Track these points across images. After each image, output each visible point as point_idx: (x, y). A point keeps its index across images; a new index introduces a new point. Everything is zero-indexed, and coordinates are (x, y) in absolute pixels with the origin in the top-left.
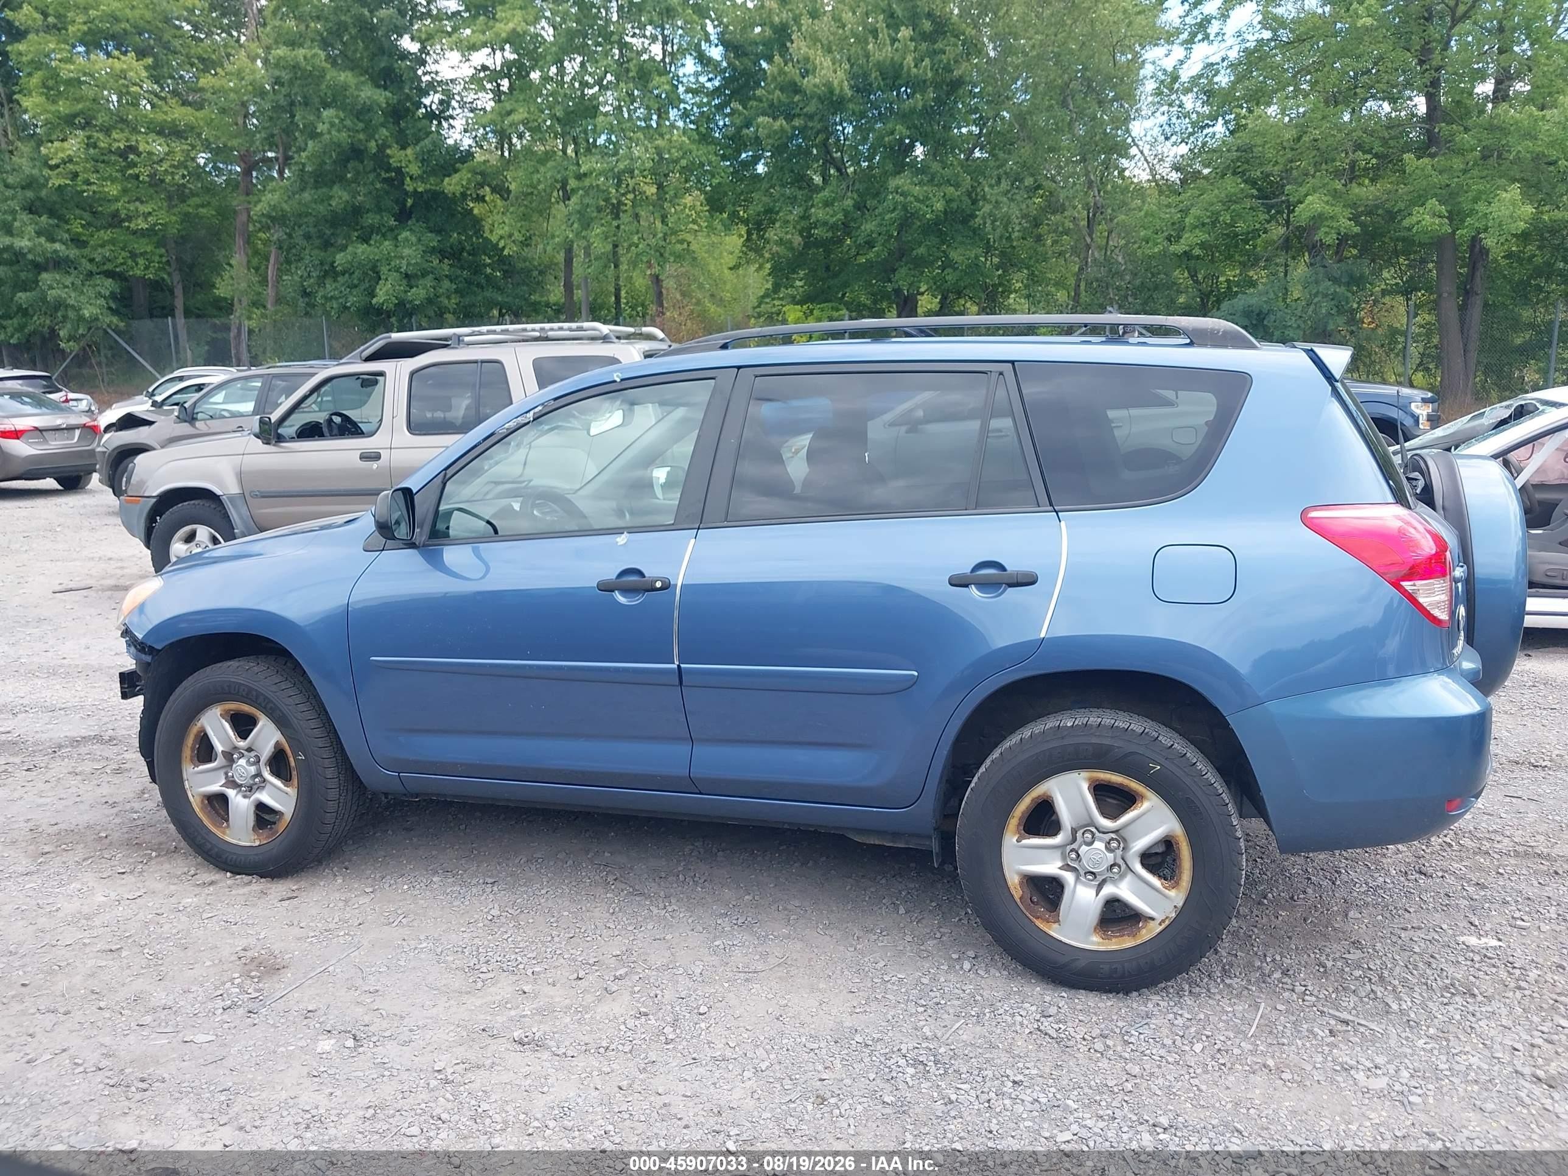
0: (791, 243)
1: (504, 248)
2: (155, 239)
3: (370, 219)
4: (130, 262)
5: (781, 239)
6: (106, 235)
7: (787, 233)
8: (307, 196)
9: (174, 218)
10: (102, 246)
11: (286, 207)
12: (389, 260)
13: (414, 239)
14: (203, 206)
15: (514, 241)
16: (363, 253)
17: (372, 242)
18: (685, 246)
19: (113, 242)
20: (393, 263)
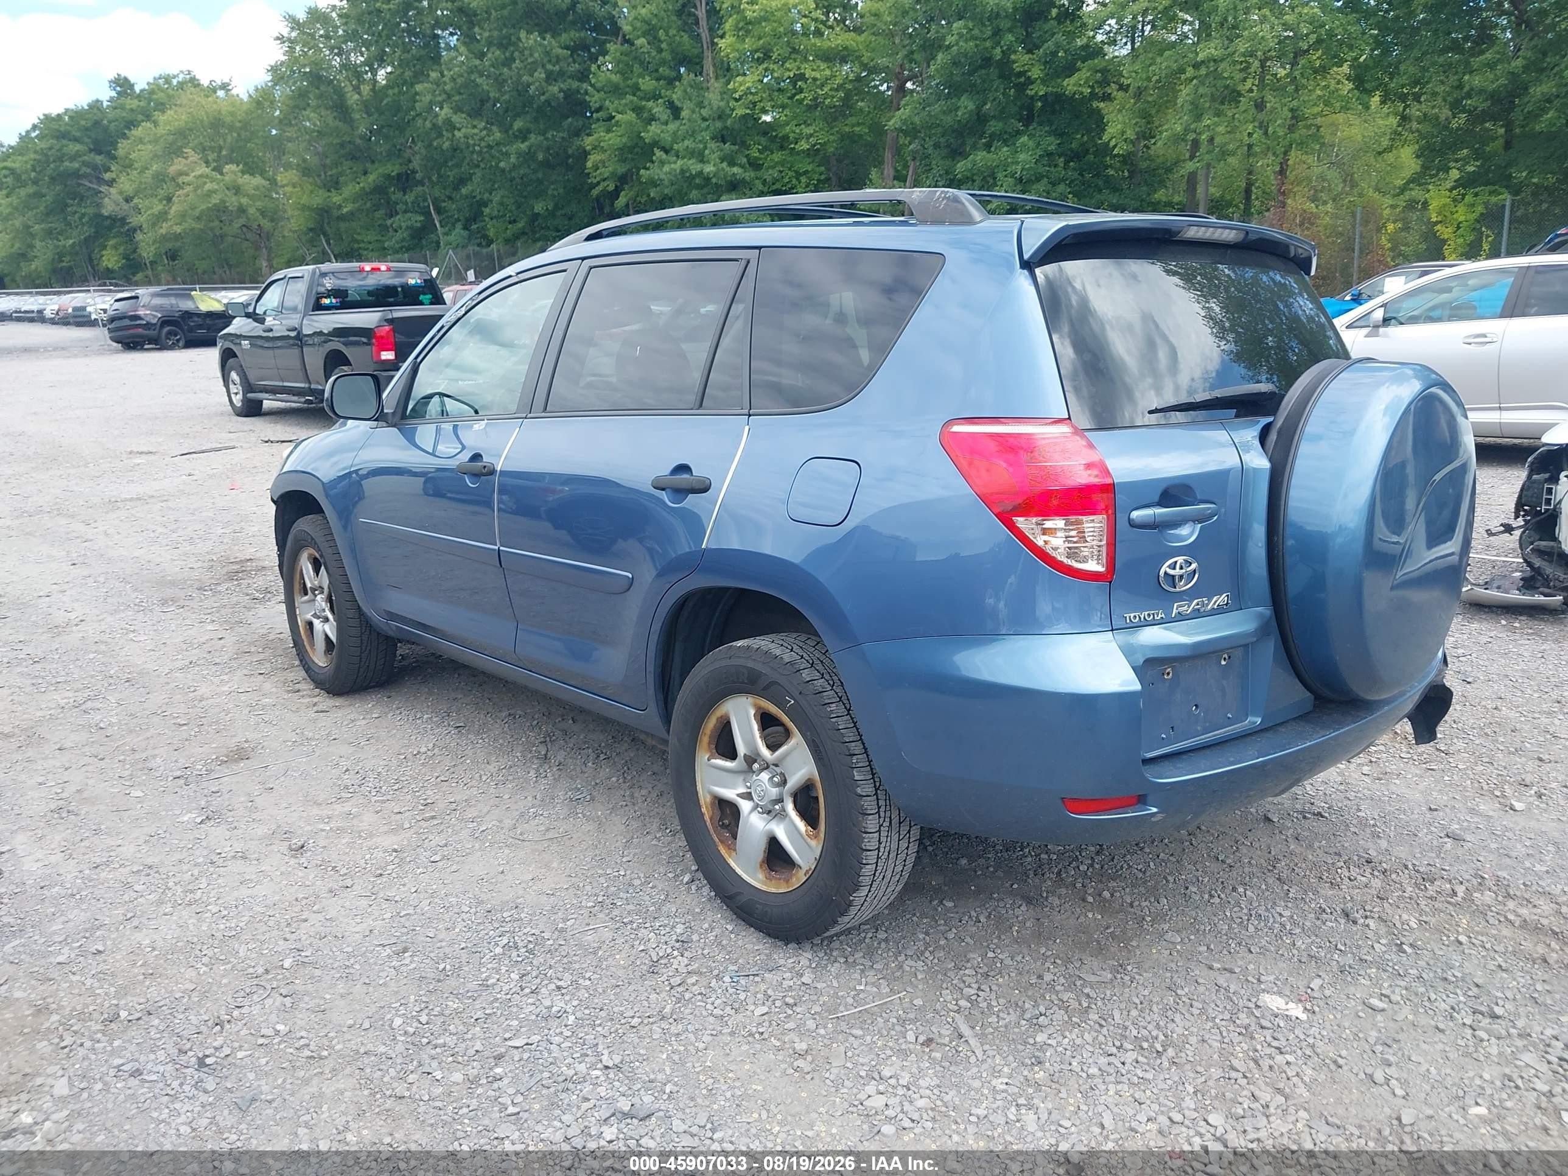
0: (1437, 118)
1: (1115, 146)
2: (818, 158)
3: (994, 126)
4: (794, 181)
5: (1425, 115)
6: (777, 156)
7: (1433, 107)
8: (936, 108)
9: (832, 138)
10: (773, 167)
11: (917, 120)
12: (1006, 166)
13: (1031, 144)
14: (859, 124)
15: (1125, 140)
16: (981, 160)
17: (993, 149)
18: (1313, 129)
19: (782, 163)
20: (1009, 169)
